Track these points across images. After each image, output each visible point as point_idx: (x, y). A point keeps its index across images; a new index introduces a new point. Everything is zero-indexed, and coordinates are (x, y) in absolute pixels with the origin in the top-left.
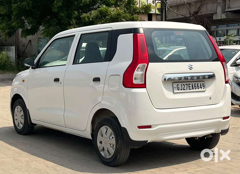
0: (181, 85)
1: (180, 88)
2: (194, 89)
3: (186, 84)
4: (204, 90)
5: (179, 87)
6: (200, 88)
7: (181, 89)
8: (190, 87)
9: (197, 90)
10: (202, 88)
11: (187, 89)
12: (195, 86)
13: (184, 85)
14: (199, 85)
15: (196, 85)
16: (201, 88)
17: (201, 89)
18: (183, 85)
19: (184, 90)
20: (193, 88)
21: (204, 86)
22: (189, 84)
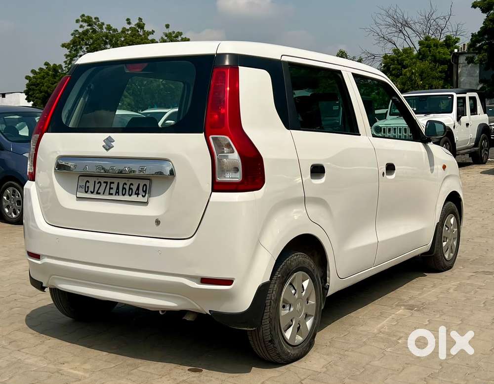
0: (95, 182)
1: (91, 189)
2: (119, 195)
3: (104, 182)
4: (145, 200)
5: (88, 187)
6: (136, 194)
7: (91, 192)
8: (112, 188)
9: (127, 198)
10: (140, 196)
11: (103, 194)
12: (123, 188)
13: (99, 184)
14: (134, 188)
15: (127, 187)
16: (138, 194)
17: (136, 196)
18: (98, 183)
19: (98, 193)
20: (117, 193)
21: (145, 192)
22: (111, 183)
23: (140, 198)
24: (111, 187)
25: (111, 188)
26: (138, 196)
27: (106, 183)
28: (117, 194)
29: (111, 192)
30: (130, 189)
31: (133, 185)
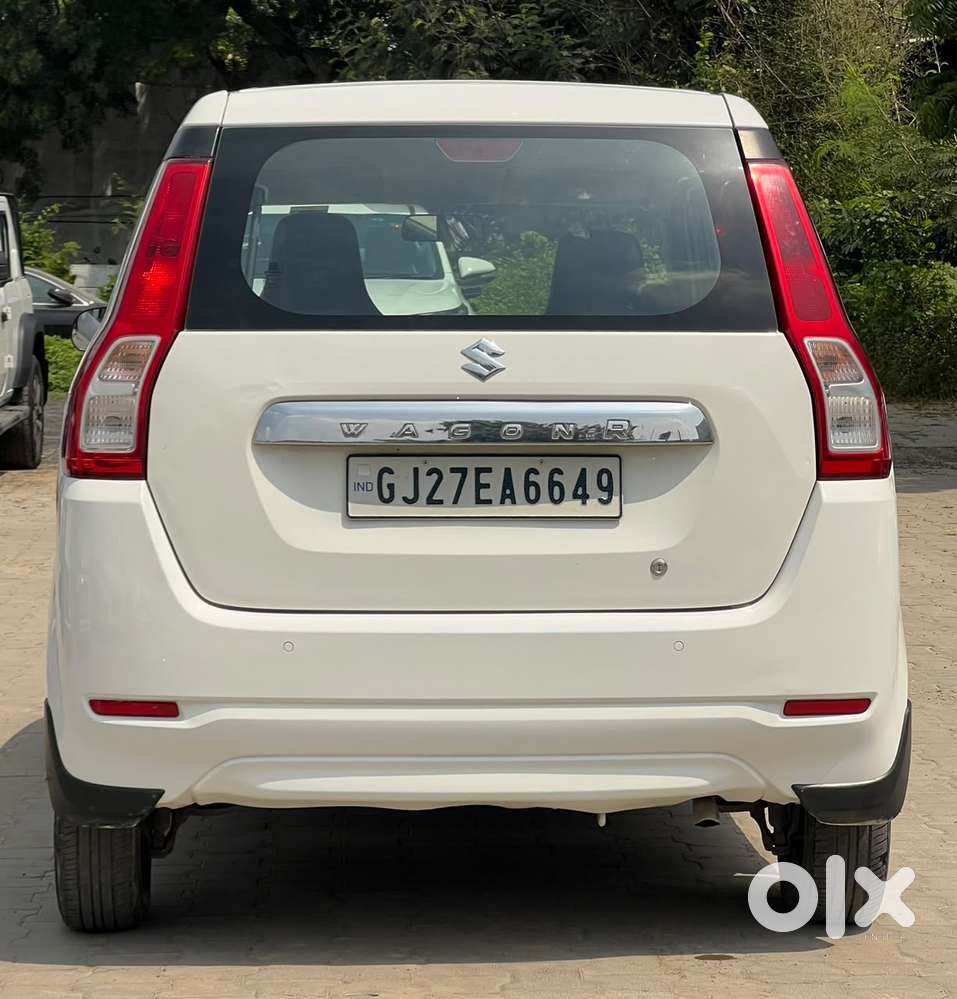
0: (416, 471)
1: (405, 489)
2: (514, 502)
3: (453, 470)
4: (612, 510)
5: (391, 487)
6: (575, 496)
7: (405, 499)
8: (487, 486)
9: (545, 508)
10: (592, 502)
11: (455, 502)
12: (528, 484)
13: (435, 477)
14: (569, 481)
15: (542, 480)
16: (584, 498)
17: (579, 502)
18: (429, 473)
19: (431, 501)
20: (507, 496)
21: (609, 489)
22: (479, 471)
23: (593, 508)
24: (482, 482)
25: (479, 486)
26: (584, 503)
27: (464, 471)
28: (508, 501)
29: (482, 497)
30: (552, 484)
31: (560, 472)
